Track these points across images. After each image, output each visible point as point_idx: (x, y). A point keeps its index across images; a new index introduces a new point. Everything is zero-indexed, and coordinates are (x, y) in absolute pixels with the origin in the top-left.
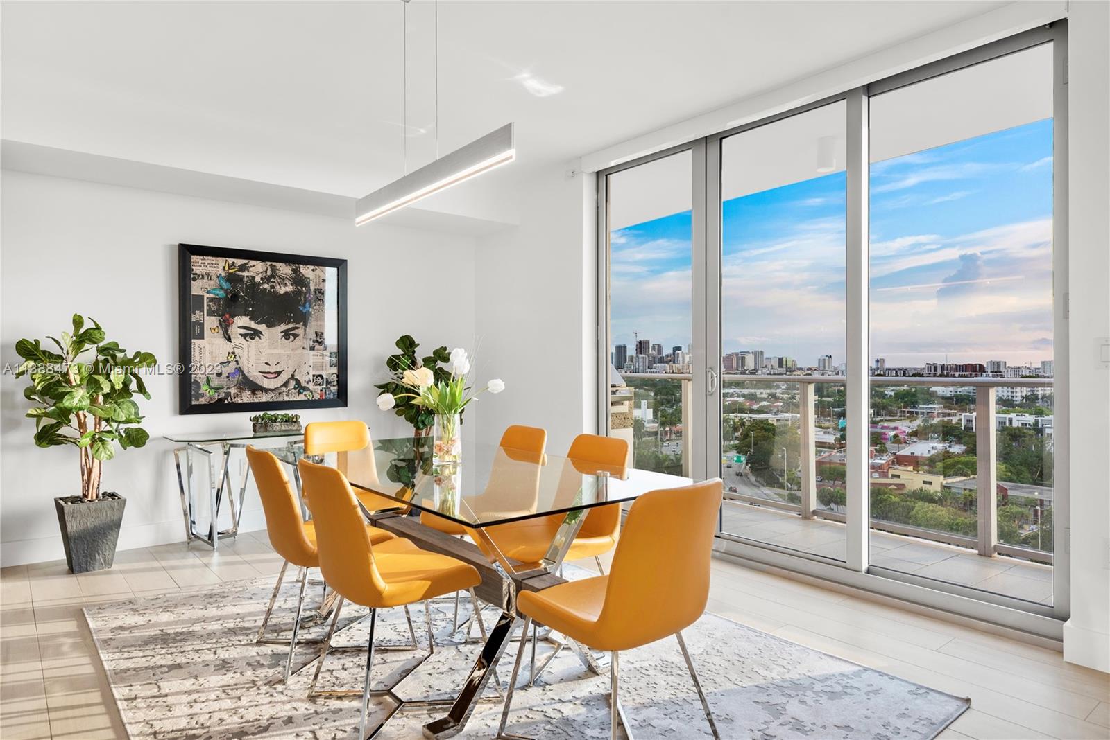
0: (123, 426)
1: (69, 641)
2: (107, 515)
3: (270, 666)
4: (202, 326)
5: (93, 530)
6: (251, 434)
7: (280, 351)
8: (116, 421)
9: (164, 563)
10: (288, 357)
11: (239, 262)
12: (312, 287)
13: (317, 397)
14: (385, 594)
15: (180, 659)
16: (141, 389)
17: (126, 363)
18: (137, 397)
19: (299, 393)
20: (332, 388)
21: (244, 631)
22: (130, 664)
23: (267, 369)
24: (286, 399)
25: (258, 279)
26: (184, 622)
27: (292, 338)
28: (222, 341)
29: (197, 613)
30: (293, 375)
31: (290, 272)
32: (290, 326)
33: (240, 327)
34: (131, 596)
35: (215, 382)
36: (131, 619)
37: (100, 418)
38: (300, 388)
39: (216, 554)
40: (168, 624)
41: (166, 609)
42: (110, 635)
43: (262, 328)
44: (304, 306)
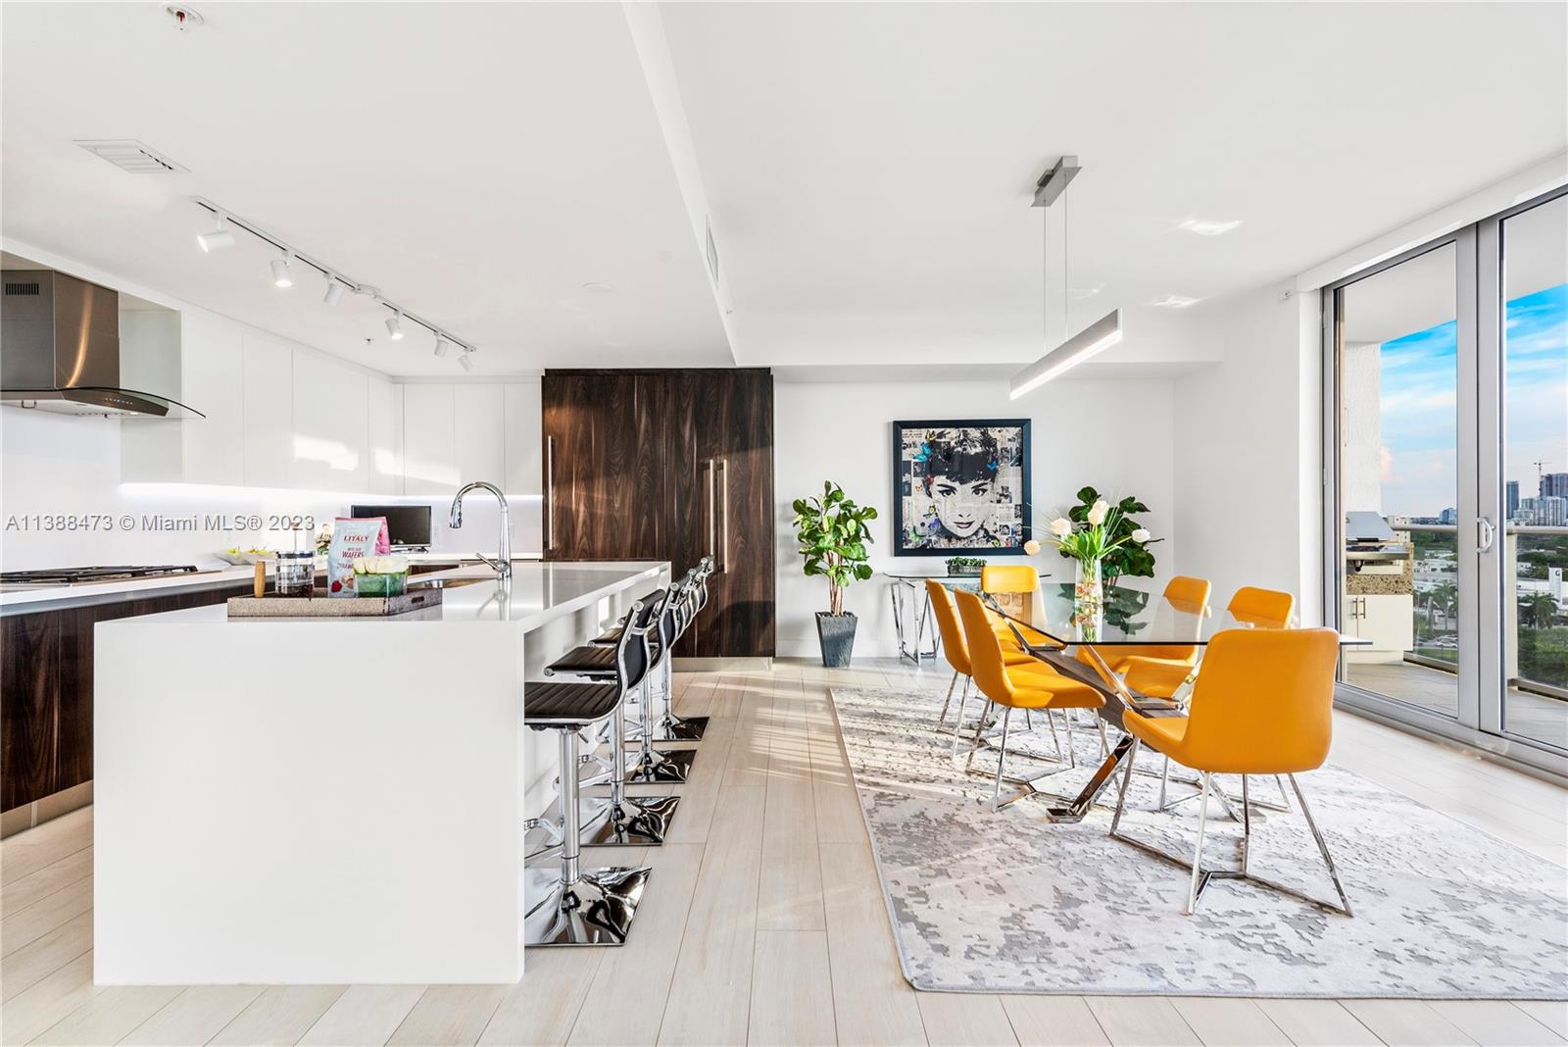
0: (856, 563)
1: (822, 705)
2: (845, 628)
3: (943, 747)
4: (910, 485)
5: (838, 637)
6: (947, 574)
7: (972, 505)
8: (851, 559)
9: (883, 670)
10: (978, 509)
11: (938, 431)
12: (999, 447)
13: (1003, 545)
14: (1013, 696)
15: (885, 730)
16: (868, 536)
17: (857, 517)
18: (865, 542)
19: (988, 541)
20: (1017, 537)
21: (930, 722)
22: (855, 726)
23: (960, 520)
24: (977, 546)
25: (953, 444)
26: (890, 708)
27: (981, 493)
28: (926, 497)
29: (900, 704)
30: (982, 526)
31: (979, 435)
32: (980, 482)
33: (939, 485)
34: (859, 687)
35: (920, 531)
36: (857, 700)
37: (842, 557)
38: (988, 537)
39: (920, 669)
40: (880, 707)
41: (880, 698)
42: (844, 707)
43: (956, 485)
44: (991, 464)
